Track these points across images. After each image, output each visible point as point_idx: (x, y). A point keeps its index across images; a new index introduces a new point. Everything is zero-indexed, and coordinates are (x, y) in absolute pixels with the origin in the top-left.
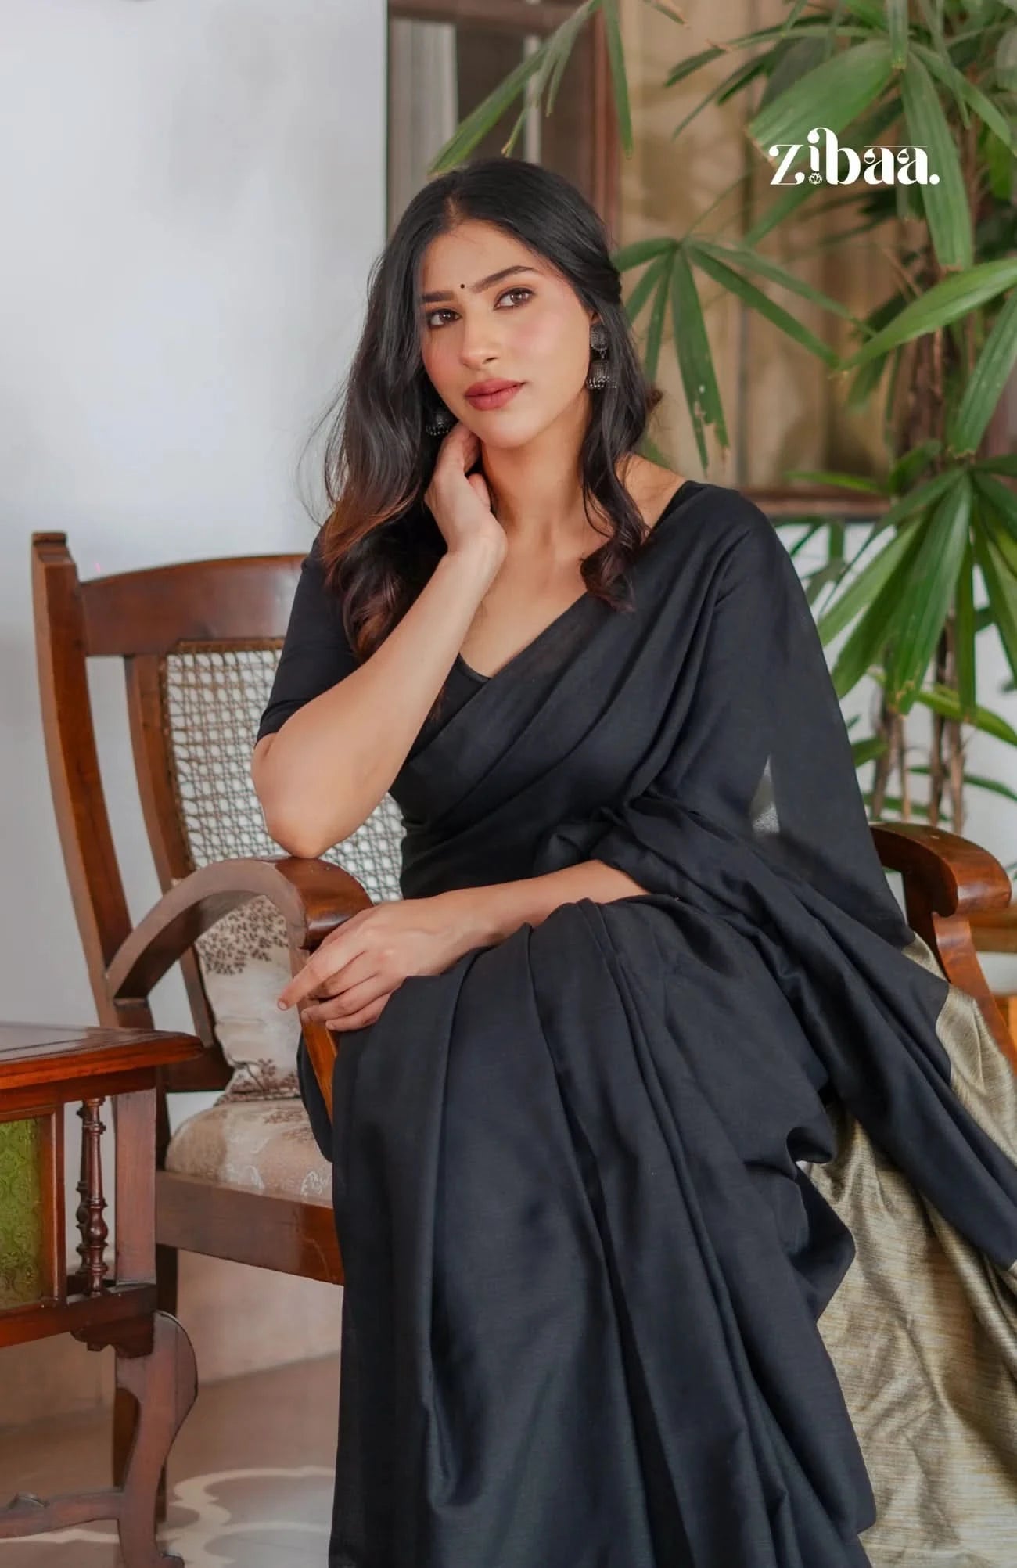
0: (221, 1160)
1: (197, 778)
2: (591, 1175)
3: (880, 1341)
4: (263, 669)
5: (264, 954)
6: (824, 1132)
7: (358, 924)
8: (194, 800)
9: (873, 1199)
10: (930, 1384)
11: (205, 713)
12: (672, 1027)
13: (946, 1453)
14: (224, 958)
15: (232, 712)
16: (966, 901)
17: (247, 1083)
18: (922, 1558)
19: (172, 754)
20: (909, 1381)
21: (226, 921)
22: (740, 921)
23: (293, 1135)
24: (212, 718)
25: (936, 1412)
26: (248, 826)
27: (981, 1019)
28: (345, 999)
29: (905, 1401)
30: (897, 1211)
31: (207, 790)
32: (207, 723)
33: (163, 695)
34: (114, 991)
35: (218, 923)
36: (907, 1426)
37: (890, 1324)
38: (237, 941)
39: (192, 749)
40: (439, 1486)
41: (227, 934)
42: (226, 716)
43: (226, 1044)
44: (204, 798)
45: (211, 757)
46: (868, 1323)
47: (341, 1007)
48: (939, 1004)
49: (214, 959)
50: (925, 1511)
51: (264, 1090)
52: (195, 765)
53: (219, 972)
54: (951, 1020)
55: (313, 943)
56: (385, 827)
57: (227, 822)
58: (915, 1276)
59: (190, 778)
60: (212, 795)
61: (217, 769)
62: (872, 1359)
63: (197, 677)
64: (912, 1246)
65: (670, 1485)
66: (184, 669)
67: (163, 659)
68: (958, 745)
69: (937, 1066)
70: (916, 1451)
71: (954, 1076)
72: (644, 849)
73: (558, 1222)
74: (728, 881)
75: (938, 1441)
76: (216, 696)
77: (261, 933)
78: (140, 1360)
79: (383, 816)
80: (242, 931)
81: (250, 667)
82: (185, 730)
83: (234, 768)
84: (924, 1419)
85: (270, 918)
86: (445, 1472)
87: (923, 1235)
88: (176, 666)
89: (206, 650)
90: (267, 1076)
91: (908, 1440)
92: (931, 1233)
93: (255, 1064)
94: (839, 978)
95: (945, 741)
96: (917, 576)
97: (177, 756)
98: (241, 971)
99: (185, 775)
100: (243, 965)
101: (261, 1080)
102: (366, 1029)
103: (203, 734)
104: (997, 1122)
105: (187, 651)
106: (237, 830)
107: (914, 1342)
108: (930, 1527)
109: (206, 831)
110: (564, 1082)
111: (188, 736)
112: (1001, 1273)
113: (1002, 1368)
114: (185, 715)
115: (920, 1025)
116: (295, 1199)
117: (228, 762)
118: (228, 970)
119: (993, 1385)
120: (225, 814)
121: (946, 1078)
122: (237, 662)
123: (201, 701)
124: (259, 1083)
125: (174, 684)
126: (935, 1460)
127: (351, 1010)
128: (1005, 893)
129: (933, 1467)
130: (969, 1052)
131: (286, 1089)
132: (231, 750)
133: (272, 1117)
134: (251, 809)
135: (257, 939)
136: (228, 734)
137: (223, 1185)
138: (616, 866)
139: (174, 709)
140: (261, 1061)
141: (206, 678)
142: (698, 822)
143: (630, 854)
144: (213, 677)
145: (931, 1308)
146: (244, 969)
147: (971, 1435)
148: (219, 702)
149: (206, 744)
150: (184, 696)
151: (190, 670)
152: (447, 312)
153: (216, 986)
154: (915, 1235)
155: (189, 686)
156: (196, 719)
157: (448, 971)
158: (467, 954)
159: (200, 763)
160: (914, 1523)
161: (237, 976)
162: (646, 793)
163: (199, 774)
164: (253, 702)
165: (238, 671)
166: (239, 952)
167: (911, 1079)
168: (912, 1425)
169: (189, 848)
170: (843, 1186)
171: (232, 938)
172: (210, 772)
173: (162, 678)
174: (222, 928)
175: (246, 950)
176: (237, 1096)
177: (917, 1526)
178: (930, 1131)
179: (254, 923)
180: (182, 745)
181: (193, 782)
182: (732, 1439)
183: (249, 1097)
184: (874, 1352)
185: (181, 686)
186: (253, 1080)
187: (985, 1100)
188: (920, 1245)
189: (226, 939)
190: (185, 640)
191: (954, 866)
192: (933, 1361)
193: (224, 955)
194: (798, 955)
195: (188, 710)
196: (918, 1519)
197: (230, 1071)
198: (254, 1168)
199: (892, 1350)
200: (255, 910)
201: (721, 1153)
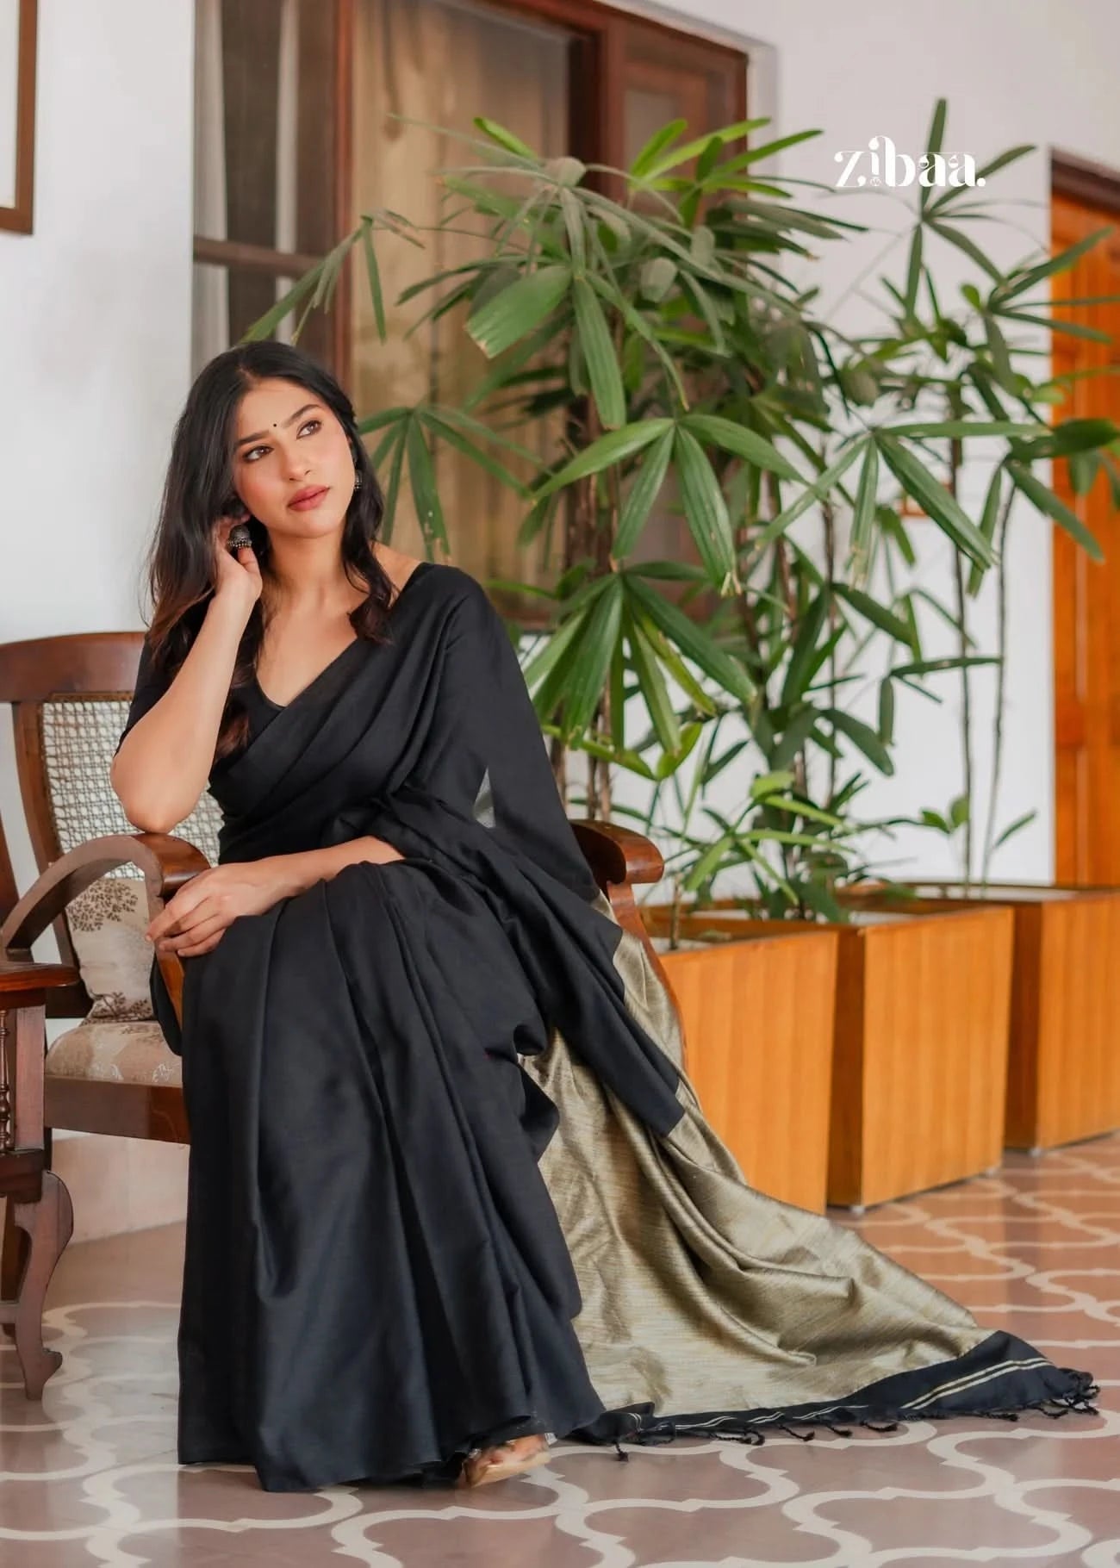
0: (89, 1061)
1: (64, 792)
2: (374, 1057)
3: (574, 1190)
4: (112, 714)
5: (116, 916)
6: (538, 1031)
7: (203, 878)
8: (63, 807)
9: (569, 1086)
10: (609, 1222)
11: (70, 745)
12: (430, 949)
13: (621, 1273)
14: (87, 919)
15: (90, 744)
16: (631, 873)
17: (104, 1010)
18: (606, 1349)
19: (47, 773)
20: (594, 1220)
21: (88, 892)
22: (474, 881)
23: (145, 1040)
24: (75, 748)
25: (613, 1242)
26: (101, 827)
27: (645, 956)
28: (193, 933)
29: (591, 1234)
30: (586, 1095)
31: (72, 800)
32: (72, 752)
33: (40, 731)
34: (6, 942)
35: (83, 894)
36: (593, 1253)
37: (581, 1178)
38: (97, 907)
39: (61, 770)
40: (265, 1283)
41: (89, 901)
42: (85, 748)
43: (88, 983)
44: (70, 806)
45: (75, 776)
46: (565, 1176)
47: (189, 938)
48: (616, 943)
49: (80, 920)
50: (607, 1315)
51: (117, 1015)
52: (63, 782)
53: (83, 930)
54: (624, 956)
55: (168, 894)
56: (200, 829)
57: (86, 823)
58: (599, 1143)
59: (59, 792)
60: (76, 803)
61: (79, 785)
62: (569, 1203)
63: (65, 719)
64: (596, 1121)
65: (434, 1282)
66: (55, 713)
67: (40, 705)
68: (607, 779)
69: (616, 989)
70: (600, 1271)
71: (627, 995)
72: (404, 826)
73: (350, 1091)
74: (466, 851)
75: (615, 1265)
76: (78, 732)
77: (114, 901)
78: (31, 1206)
79: (198, 821)
80: (100, 900)
81: (102, 713)
82: (56, 757)
83: (91, 785)
84: (605, 1248)
85: (120, 891)
86: (269, 1272)
87: (603, 1113)
88: (50, 711)
89: (72, 700)
90: (118, 1004)
91: (594, 1263)
92: (610, 1112)
93: (109, 996)
94: (546, 924)
95: (598, 776)
96: (585, 649)
97: (50, 776)
98: (99, 928)
99: (56, 789)
100: (101, 924)
101: (115, 1009)
102: (209, 954)
103: (69, 760)
104: (657, 1032)
105: (57, 701)
106: (93, 830)
107: (598, 1193)
108: (610, 1327)
109: (71, 830)
110: (354, 990)
111: (58, 762)
112: (660, 1140)
113: (661, 1210)
114: (56, 746)
115: (603, 958)
116: (149, 1084)
117: (87, 780)
118: (90, 928)
119: (655, 1224)
120: (85, 818)
121: (621, 997)
122: (93, 709)
123: (68, 737)
124: (113, 1010)
125: (48, 724)
126: (613, 1277)
127: (196, 941)
128: (659, 867)
129: (611, 1283)
130: (637, 980)
131: (132, 1015)
132: (89, 772)
133: (126, 1030)
134: (103, 814)
135: (111, 906)
136: (87, 760)
137: (90, 1079)
138: (385, 840)
139: (48, 741)
140: (115, 994)
141: (71, 720)
142: (445, 809)
143: (395, 831)
144: (76, 719)
145: (610, 1167)
146: (102, 927)
147: (638, 1260)
148: (81, 737)
149: (71, 767)
150: (55, 732)
151: (60, 713)
152: (262, 448)
153: (81, 940)
154: (598, 1113)
155: (59, 725)
156: (64, 749)
157: (268, 912)
158: (279, 902)
159: (66, 781)
160: (599, 1324)
161: (96, 931)
162: (402, 787)
163: (67, 790)
164: (104, 737)
165: (94, 715)
166: (98, 915)
167: (597, 997)
168: (597, 1252)
169: (59, 842)
170: (547, 1076)
171: (93, 905)
172: (74, 787)
173: (40, 719)
174: (85, 898)
175: (103, 914)
176: (96, 1019)
177: (602, 1326)
178: (611, 1036)
179: (109, 894)
180: (53, 767)
181: (62, 794)
182: (479, 1248)
183: (106, 1020)
184: (569, 1197)
185: (53, 725)
186: (108, 1008)
187: (649, 1015)
188: (602, 1120)
189: (89, 906)
190: (56, 692)
191: (623, 848)
192: (612, 1207)
193: (87, 916)
194: (515, 905)
195: (58, 743)
196: (601, 1320)
197: (90, 1003)
198: (115, 1066)
199: (582, 1197)
200: (109, 886)
201: (469, 1041)
